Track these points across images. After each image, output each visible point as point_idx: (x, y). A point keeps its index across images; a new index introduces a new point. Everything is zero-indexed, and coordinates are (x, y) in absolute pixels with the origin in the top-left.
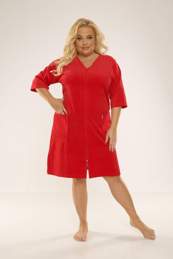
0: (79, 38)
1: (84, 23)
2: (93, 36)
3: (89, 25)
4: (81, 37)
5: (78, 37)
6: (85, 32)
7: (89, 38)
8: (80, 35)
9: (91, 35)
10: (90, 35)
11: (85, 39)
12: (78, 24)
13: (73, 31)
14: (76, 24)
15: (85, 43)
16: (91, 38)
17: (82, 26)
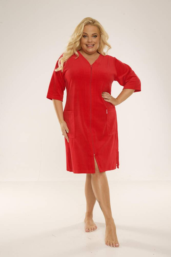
0: (85, 36)
1: (91, 22)
2: (98, 35)
3: (95, 24)
4: (86, 35)
5: (84, 34)
6: (91, 31)
7: (94, 36)
8: (86, 32)
9: (97, 34)
10: (95, 34)
11: (90, 37)
12: (85, 22)
13: (80, 28)
14: (83, 22)
15: (90, 41)
16: (96, 36)
17: (88, 24)
